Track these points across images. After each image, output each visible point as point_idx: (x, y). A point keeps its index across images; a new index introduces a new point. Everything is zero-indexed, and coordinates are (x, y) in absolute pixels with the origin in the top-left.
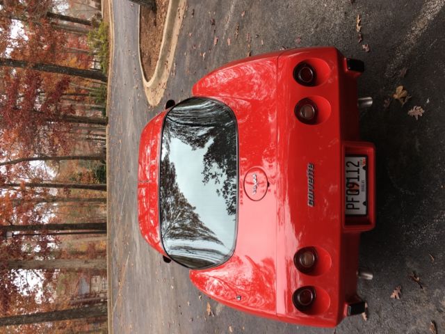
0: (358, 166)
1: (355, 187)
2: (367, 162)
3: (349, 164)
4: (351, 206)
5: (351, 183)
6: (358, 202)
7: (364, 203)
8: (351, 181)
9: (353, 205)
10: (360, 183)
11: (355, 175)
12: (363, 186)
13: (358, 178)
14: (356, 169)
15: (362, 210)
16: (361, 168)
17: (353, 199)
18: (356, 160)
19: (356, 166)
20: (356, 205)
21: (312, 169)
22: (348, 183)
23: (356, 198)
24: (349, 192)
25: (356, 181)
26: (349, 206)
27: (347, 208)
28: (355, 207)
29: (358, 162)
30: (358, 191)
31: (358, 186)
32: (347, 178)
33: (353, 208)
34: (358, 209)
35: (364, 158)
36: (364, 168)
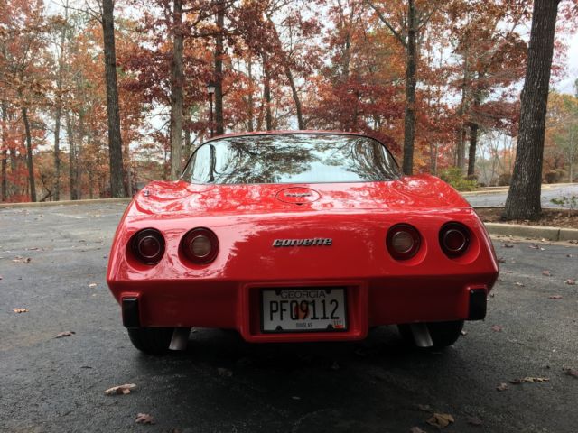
0: (332, 318)
1: (302, 314)
2: (339, 330)
3: (334, 303)
4: (274, 308)
5: (307, 307)
6: (282, 319)
7: (279, 328)
8: (311, 308)
9: (276, 311)
10: (308, 320)
11: (319, 314)
12: (304, 325)
13: (315, 318)
14: (328, 315)
15: (270, 325)
16: (330, 322)
17: (285, 310)
18: (341, 313)
19: (332, 314)
20: (276, 316)
21: (325, 242)
22: (307, 303)
23: (287, 315)
24: (294, 305)
25: (311, 315)
26: (274, 306)
27: (271, 303)
28: (274, 314)
29: (337, 318)
30: (297, 318)
31: (304, 318)
32: (314, 302)
33: (272, 312)
34: (272, 319)
35: (344, 326)
36: (330, 326)
